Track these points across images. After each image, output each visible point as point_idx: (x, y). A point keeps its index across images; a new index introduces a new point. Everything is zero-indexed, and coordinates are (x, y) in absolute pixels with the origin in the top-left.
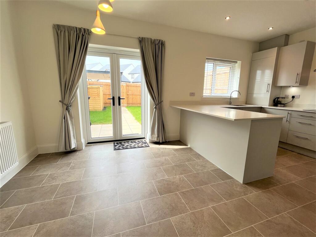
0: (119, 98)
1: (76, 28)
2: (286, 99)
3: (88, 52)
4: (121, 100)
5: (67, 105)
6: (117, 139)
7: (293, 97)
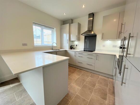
2: (74, 46)
7: (76, 45)
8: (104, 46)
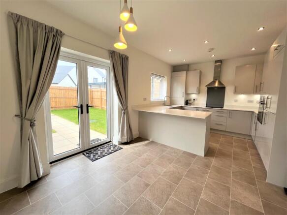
0: (88, 106)
1: (46, 26)
2: (191, 101)
3: (60, 57)
4: (89, 108)
5: (30, 120)
6: (85, 149)
7: (194, 100)
8: (236, 101)
